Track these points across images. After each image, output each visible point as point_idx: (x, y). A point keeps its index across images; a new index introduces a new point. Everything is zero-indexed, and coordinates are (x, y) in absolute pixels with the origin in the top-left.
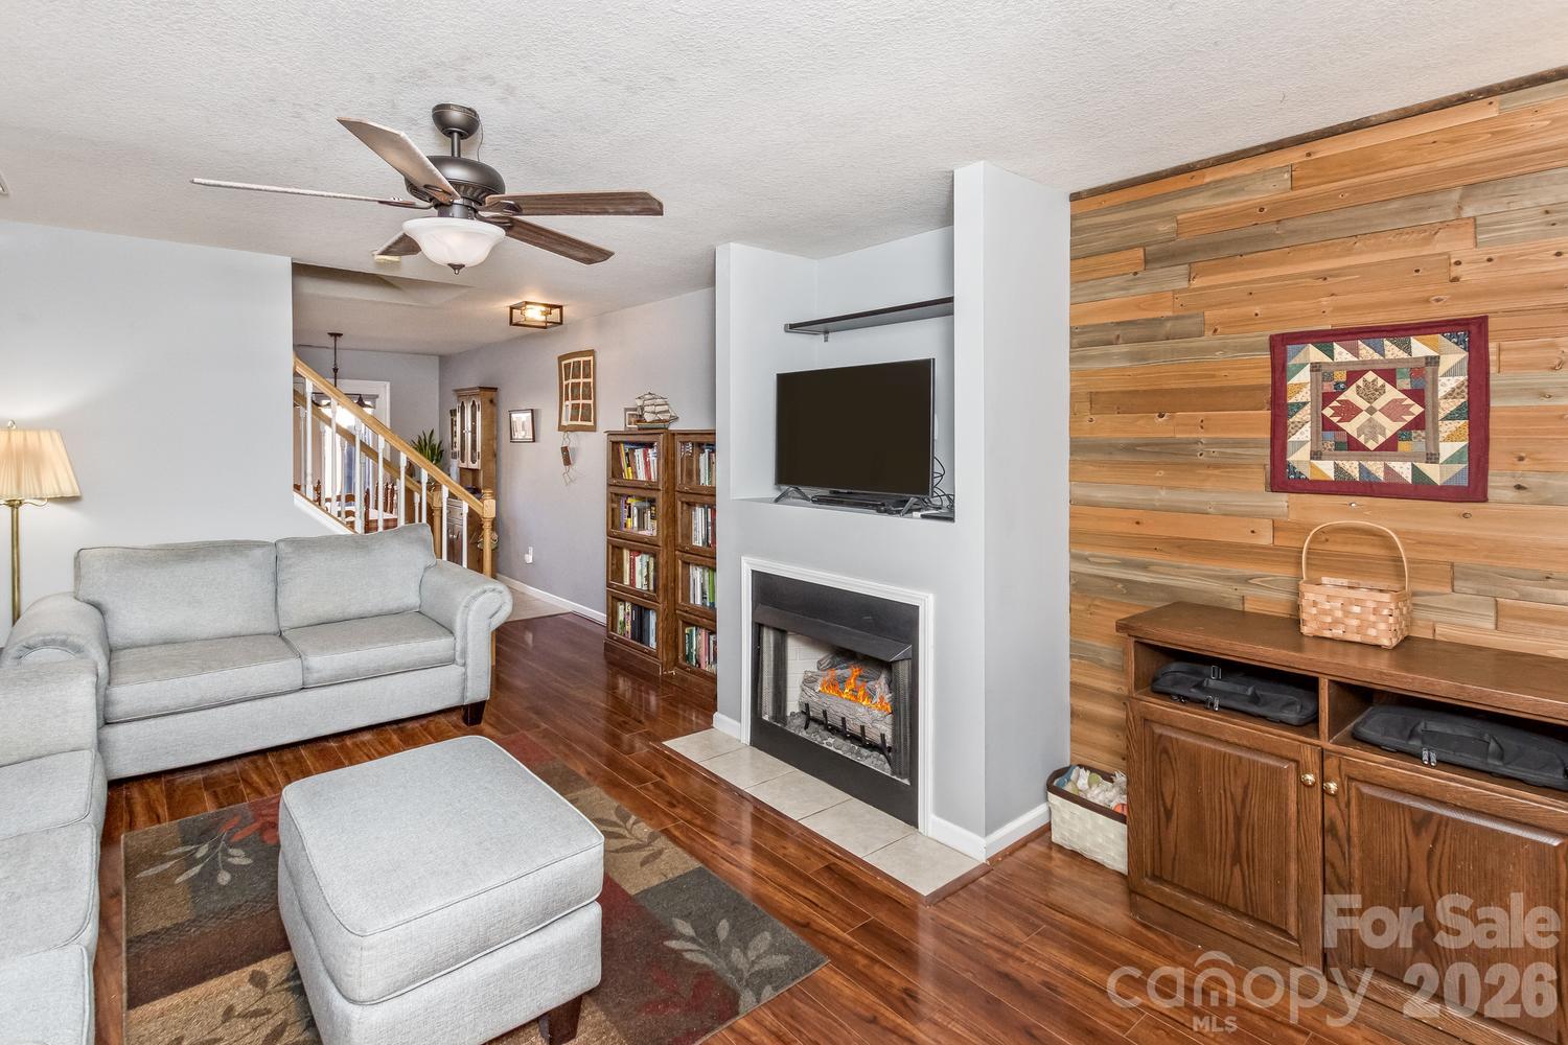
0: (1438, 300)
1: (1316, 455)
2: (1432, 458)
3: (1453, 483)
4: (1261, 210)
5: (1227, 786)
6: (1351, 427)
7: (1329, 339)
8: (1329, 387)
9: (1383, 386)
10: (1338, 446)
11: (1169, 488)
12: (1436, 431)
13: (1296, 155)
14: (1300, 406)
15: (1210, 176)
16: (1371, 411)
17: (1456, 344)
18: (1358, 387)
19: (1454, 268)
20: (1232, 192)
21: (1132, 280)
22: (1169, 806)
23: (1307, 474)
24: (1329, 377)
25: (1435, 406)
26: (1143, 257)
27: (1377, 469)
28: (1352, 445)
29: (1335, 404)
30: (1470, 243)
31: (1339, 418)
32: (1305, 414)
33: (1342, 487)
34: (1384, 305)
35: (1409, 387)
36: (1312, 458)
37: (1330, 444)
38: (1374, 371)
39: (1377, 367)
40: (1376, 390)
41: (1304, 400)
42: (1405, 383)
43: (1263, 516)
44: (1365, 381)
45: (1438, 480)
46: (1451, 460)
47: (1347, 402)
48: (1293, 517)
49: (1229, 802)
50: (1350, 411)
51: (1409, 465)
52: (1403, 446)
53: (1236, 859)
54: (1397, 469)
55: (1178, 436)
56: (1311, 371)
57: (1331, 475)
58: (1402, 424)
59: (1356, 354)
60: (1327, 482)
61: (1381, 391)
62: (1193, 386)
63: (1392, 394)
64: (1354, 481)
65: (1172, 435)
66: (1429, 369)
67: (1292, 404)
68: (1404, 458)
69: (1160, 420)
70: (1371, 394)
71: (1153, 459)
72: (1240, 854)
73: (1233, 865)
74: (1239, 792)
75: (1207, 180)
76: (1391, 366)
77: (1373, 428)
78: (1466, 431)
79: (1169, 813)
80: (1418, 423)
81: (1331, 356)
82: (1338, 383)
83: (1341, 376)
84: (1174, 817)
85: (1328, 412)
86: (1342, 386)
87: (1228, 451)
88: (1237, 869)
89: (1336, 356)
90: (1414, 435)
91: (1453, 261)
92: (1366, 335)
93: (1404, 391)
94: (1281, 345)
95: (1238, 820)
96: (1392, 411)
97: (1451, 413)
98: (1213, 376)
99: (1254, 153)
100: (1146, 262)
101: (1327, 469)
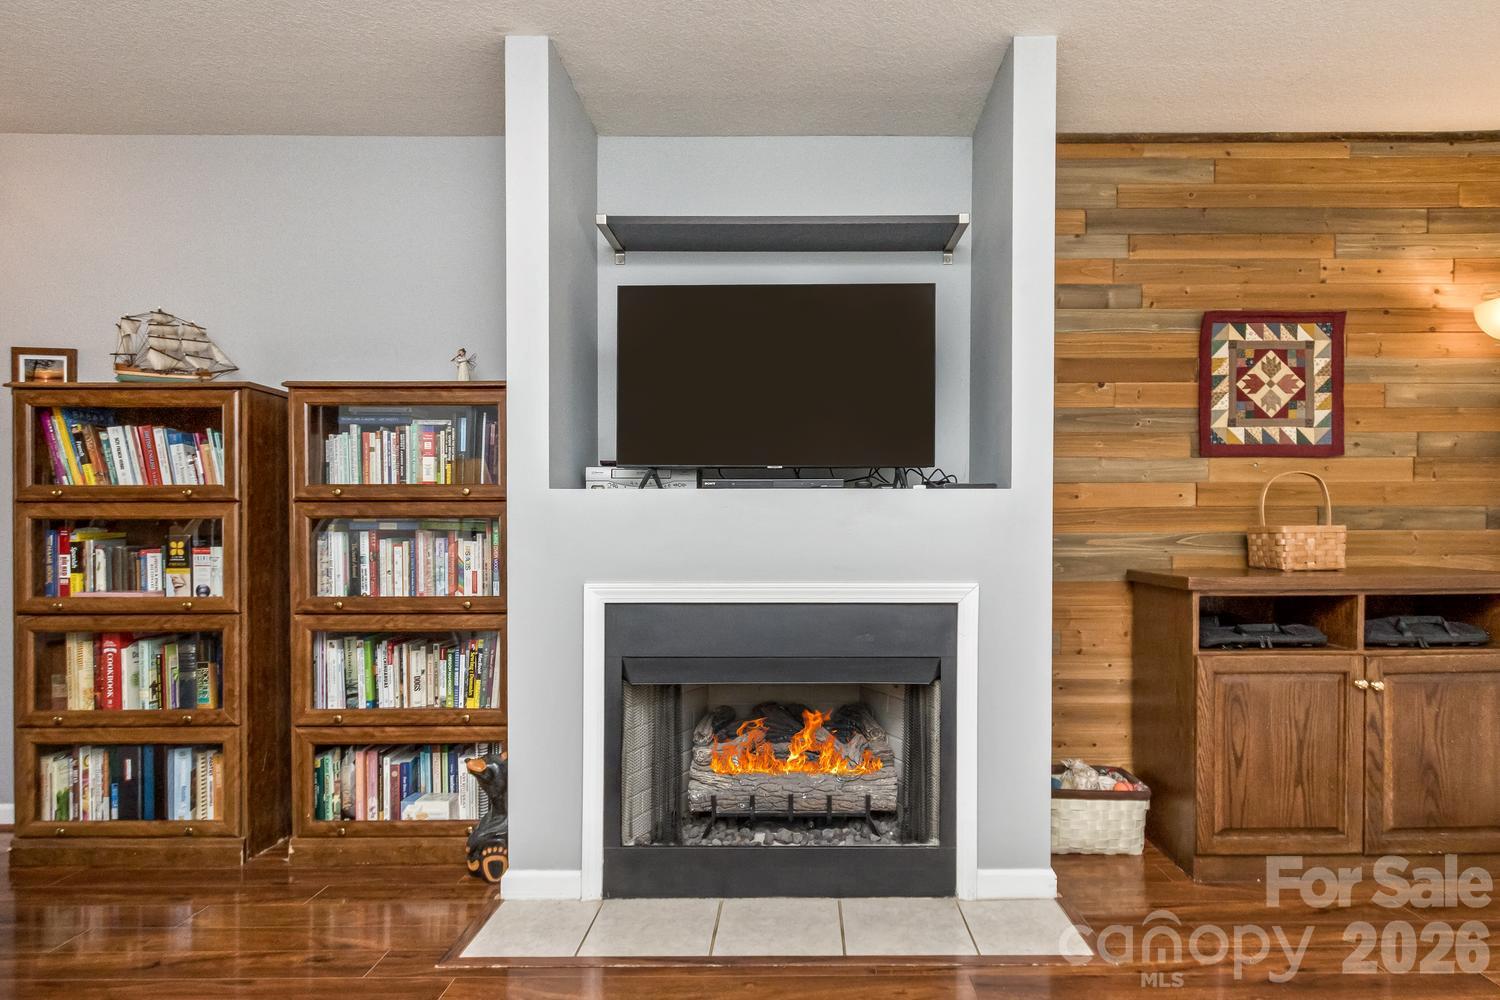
0: (1312, 296)
1: (1232, 423)
2: (1309, 423)
3: (1322, 443)
4: (1191, 195)
5: (1292, 714)
6: (1257, 398)
7: (1243, 320)
8: (1242, 363)
9: (1280, 363)
10: (1249, 415)
11: (1110, 458)
12: (1313, 401)
13: (1216, 151)
14: (1221, 378)
15: (1150, 152)
16: (1271, 384)
17: (1325, 332)
18: (1263, 363)
19: (1322, 271)
20: (1169, 172)
21: (1074, 243)
22: (1239, 754)
23: (1226, 440)
24: (1241, 354)
25: (1313, 381)
26: (1084, 221)
27: (1274, 432)
28: (1257, 414)
29: (1246, 377)
30: (1331, 255)
31: (1249, 390)
32: (1224, 386)
33: (1250, 450)
34: (1277, 295)
35: (1295, 366)
36: (1229, 425)
37: (1242, 414)
38: (1274, 351)
39: (1275, 347)
40: (1276, 366)
41: (1224, 374)
42: (1293, 362)
43: (1187, 481)
44: (1268, 358)
45: (1313, 441)
46: (1321, 425)
47: (1254, 377)
48: (1213, 479)
49: (1293, 729)
50: (1255, 384)
51: (1294, 429)
52: (1292, 413)
53: (1299, 781)
54: (1288, 433)
55: (1117, 406)
56: (1230, 348)
57: (1242, 440)
58: (1292, 395)
59: (1261, 336)
60: (1240, 446)
61: (1278, 367)
62: (1128, 356)
63: (1285, 370)
64: (1259, 445)
65: (1111, 405)
66: (1308, 351)
67: (1216, 377)
68: (1291, 424)
69: (1100, 390)
70: (1271, 370)
71: (1090, 429)
72: (1302, 777)
73: (1296, 787)
74: (1302, 717)
75: (1147, 154)
76: (1284, 348)
77: (1271, 398)
78: (1330, 402)
79: (1239, 761)
80: (1301, 395)
81: (1244, 335)
82: (1249, 360)
83: (1250, 354)
84: (1244, 763)
85: (1241, 384)
86: (1251, 362)
87: (1161, 420)
88: (1299, 790)
89: (1248, 336)
90: (1299, 404)
91: (1322, 266)
92: (1269, 319)
93: (1292, 369)
94: (1209, 322)
95: (1301, 743)
96: (1285, 384)
97: (1322, 387)
98: (1149, 348)
99: (1189, 140)
100: (1087, 225)
101: (1239, 434)
